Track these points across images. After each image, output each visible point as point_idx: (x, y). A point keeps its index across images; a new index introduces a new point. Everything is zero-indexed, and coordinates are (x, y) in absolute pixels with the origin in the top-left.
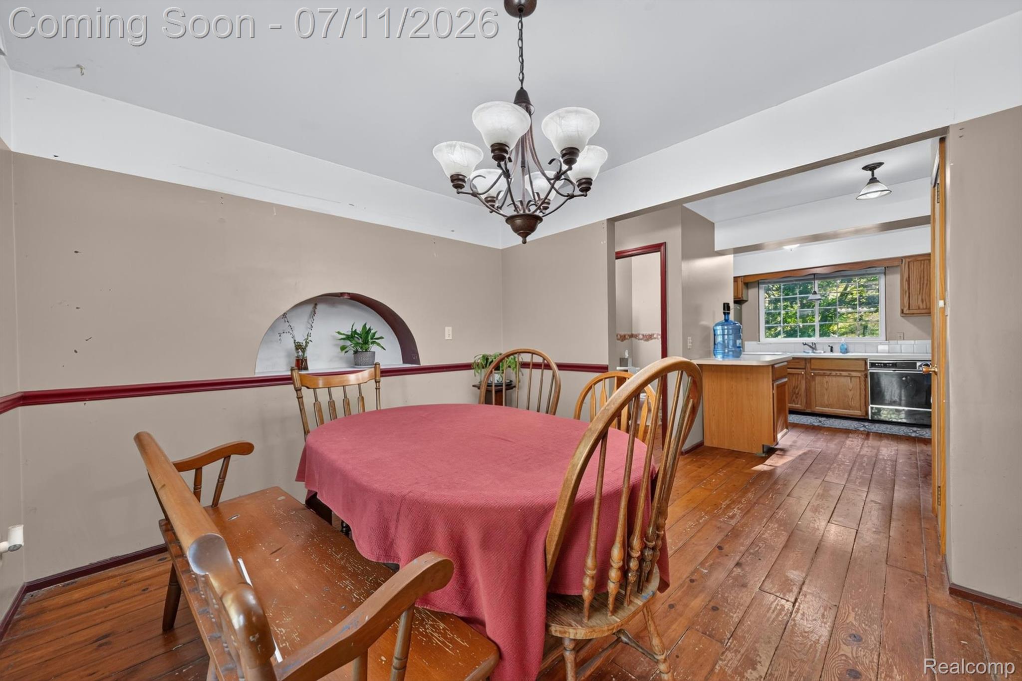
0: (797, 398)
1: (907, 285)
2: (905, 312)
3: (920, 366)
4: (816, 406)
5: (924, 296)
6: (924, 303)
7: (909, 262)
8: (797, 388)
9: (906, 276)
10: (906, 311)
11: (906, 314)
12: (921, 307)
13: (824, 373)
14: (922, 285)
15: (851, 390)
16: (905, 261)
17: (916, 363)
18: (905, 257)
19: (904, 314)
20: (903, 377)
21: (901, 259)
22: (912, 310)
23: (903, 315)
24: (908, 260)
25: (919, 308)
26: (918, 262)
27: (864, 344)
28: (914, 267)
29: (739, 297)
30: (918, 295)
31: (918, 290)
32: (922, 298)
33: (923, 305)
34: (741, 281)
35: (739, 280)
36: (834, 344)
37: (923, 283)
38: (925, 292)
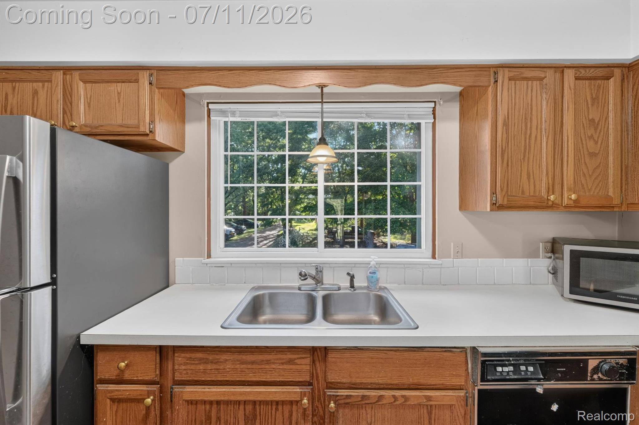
1: (505, 136)
2: (501, 202)
3: (596, 369)
5: (531, 164)
10: (503, 198)
11: (502, 206)
12: (527, 193)
14: (527, 140)
16: (504, 78)
21: (493, 70)
22: (511, 196)
24: (507, 74)
25: (523, 193)
26: (523, 84)
27: (403, 266)
28: (515, 94)
29: (142, 129)
30: (521, 162)
31: (523, 151)
32: (528, 170)
33: (529, 186)
34: (150, 83)
35: (144, 78)
36: (353, 265)
37: (531, 134)
38: (534, 156)
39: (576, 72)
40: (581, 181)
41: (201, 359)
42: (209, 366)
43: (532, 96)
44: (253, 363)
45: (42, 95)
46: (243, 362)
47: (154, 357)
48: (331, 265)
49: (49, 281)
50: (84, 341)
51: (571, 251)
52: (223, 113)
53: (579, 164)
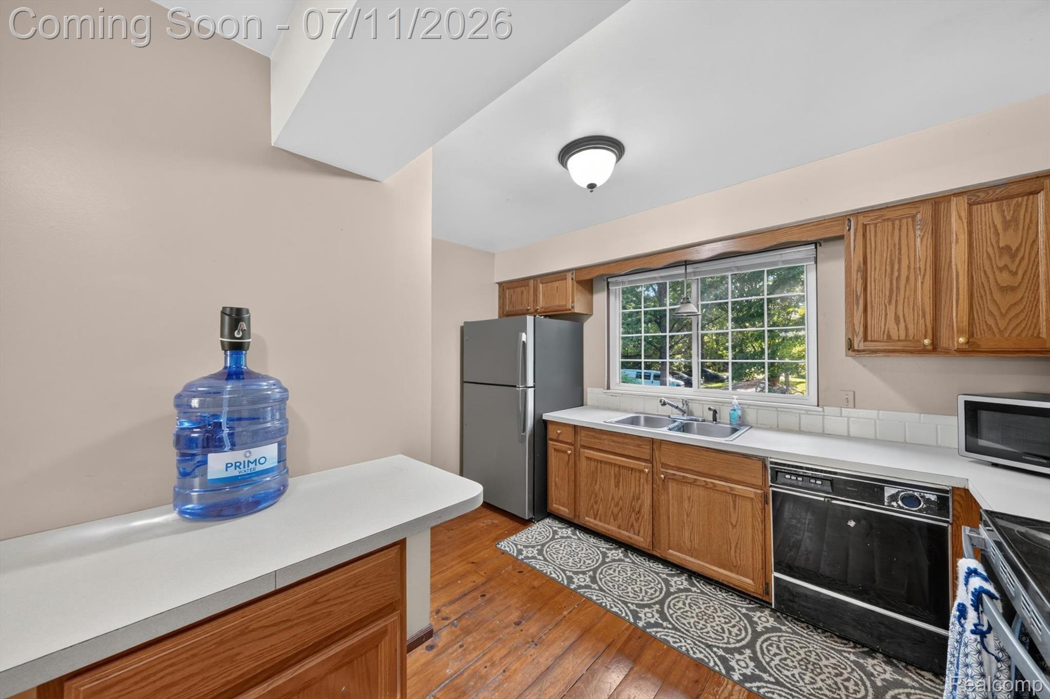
0: (637, 520)
1: (860, 281)
2: (856, 347)
3: (893, 498)
4: (670, 548)
5: (900, 307)
6: (902, 324)
7: (865, 226)
8: (638, 499)
9: (857, 259)
10: (858, 344)
11: (858, 351)
12: (895, 337)
13: (684, 477)
14: (894, 282)
15: (734, 527)
16: (857, 224)
17: (882, 488)
18: (857, 214)
19: (854, 351)
20: (849, 519)
21: (846, 218)
22: (871, 341)
23: (850, 352)
24: (862, 220)
25: (889, 337)
26: (886, 225)
27: (775, 409)
28: (876, 236)
29: (568, 307)
30: (886, 306)
31: (887, 294)
32: (896, 313)
33: (898, 330)
34: (572, 279)
35: (569, 276)
36: (722, 404)
37: (899, 276)
38: (904, 299)
39: (970, 197)
40: (986, 322)
41: (593, 436)
42: (597, 441)
43: (900, 236)
44: (618, 443)
45: (525, 293)
46: (613, 442)
47: (571, 430)
48: (700, 402)
49: (533, 385)
50: (544, 418)
51: (966, 402)
52: (617, 283)
53: (981, 303)
